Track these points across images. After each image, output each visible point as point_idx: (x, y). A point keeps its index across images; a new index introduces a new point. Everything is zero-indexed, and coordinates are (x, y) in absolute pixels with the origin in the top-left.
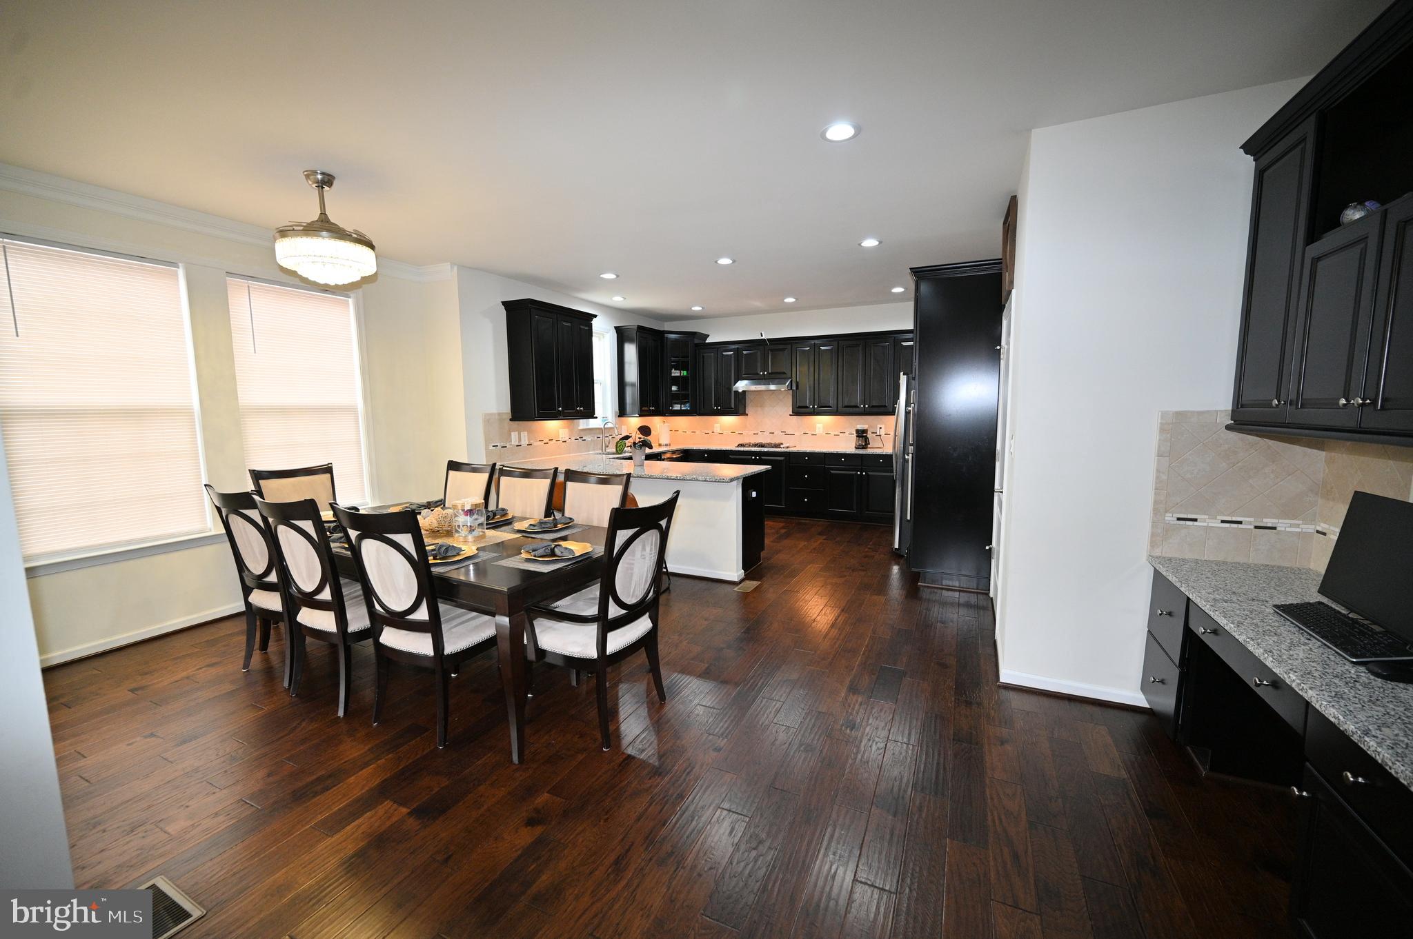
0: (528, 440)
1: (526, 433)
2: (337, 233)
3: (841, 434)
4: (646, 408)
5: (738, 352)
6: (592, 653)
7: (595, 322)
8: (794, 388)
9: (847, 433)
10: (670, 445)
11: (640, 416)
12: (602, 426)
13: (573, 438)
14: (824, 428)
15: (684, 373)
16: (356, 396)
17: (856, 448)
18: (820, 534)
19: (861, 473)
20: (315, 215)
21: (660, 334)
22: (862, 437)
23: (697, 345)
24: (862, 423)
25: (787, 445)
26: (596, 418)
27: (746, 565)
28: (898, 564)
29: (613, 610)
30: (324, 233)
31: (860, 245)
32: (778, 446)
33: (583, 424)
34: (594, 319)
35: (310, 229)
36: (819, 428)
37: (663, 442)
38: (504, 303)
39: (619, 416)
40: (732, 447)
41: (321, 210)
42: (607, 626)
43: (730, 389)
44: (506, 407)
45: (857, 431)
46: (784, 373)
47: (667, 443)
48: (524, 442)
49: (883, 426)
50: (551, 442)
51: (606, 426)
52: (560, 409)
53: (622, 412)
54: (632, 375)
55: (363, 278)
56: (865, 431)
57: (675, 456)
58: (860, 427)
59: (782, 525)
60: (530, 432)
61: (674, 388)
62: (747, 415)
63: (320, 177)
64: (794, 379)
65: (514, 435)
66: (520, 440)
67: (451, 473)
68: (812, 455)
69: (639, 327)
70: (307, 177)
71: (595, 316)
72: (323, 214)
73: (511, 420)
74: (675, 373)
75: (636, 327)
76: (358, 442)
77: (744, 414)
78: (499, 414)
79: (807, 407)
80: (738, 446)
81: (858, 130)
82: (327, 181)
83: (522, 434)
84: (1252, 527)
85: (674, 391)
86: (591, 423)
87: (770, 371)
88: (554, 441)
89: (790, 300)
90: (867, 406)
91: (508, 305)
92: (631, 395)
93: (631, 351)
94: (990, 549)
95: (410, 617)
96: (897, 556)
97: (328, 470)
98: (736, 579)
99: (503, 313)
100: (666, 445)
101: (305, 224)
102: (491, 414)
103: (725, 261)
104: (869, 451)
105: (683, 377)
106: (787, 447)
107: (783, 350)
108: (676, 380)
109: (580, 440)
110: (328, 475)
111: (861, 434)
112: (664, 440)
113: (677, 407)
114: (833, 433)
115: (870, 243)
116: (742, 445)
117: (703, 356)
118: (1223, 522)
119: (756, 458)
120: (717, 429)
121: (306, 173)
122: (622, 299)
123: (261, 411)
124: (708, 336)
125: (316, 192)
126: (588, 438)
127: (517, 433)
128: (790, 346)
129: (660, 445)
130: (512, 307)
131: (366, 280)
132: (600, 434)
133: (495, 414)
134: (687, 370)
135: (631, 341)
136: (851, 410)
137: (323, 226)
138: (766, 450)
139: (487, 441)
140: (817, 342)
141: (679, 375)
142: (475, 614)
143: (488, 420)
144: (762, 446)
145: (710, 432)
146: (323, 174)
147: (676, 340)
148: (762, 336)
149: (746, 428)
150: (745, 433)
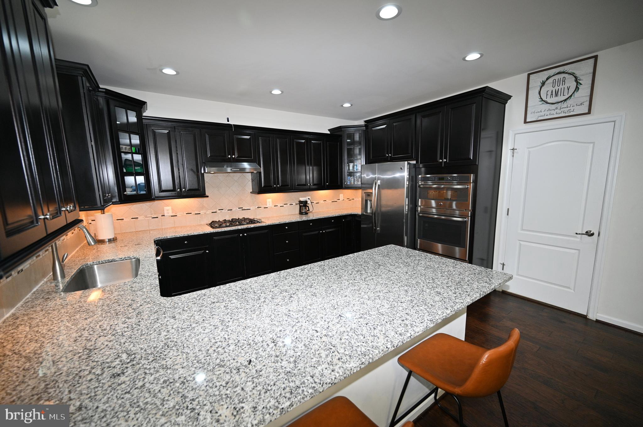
3: (285, 206)
14: (273, 202)
19: (323, 231)
36: (269, 202)
45: (301, 202)
46: (250, 156)
47: (111, 237)
56: (306, 202)
58: (302, 199)
62: (208, 197)
79: (271, 187)
87: (237, 155)
90: (311, 185)
111: (303, 205)
114: (279, 205)
119: (243, 235)
136: (301, 187)
145: (160, 217)
148: (228, 121)
149: (203, 207)
150: (202, 212)
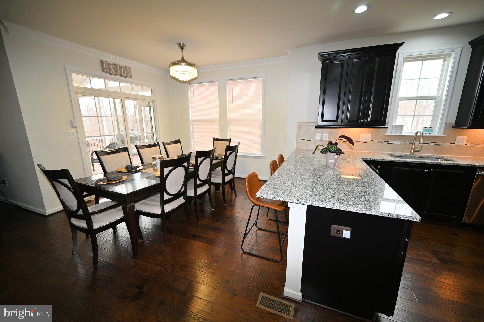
0: (329, 138)
1: (327, 135)
7: (398, 51)
13: (376, 141)
26: (387, 128)
30: (183, 64)
34: (399, 48)
39: (453, 127)
48: (326, 139)
53: (461, 124)
60: (331, 134)
63: (182, 45)
65: (318, 135)
66: (322, 138)
72: (183, 57)
73: (316, 126)
78: (308, 123)
83: (323, 135)
102: (303, 123)
109: (386, 143)
126: (397, 143)
137: (182, 61)
139: (298, 136)
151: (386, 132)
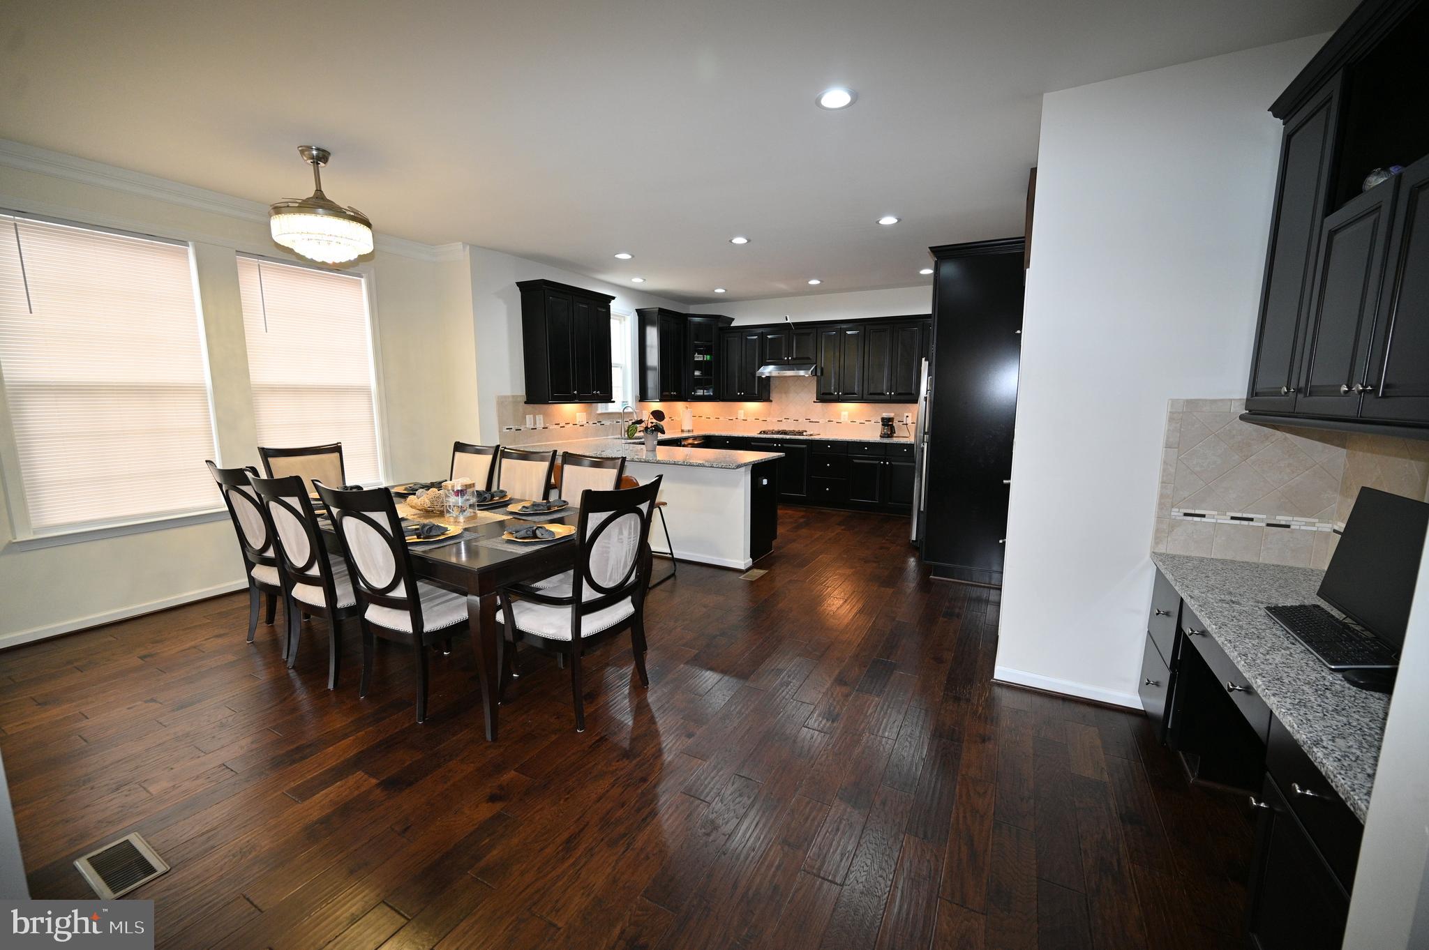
0: (544, 422)
1: (541, 417)
2: (330, 209)
3: (866, 423)
4: (667, 393)
5: (762, 336)
6: (568, 636)
7: (613, 304)
8: (819, 374)
9: (873, 422)
10: (692, 431)
11: (661, 401)
12: (622, 411)
13: (591, 423)
14: (849, 415)
15: (708, 357)
16: (368, 376)
17: (881, 436)
18: (839, 524)
19: (885, 463)
20: (310, 192)
21: (683, 318)
22: (888, 425)
23: (721, 329)
24: (888, 411)
25: (812, 433)
26: (614, 402)
27: (754, 553)
28: (914, 556)
29: (588, 593)
30: (320, 210)
31: (878, 222)
32: (801, 433)
33: (601, 408)
34: (612, 301)
35: (308, 206)
36: (844, 416)
37: (686, 428)
38: (519, 284)
39: (639, 401)
40: (753, 433)
41: (317, 187)
42: (582, 609)
43: (754, 375)
44: (521, 390)
45: (883, 419)
46: (809, 358)
47: (690, 428)
48: (540, 425)
49: (910, 415)
50: (567, 426)
51: (625, 411)
52: (575, 392)
53: (643, 396)
54: (653, 359)
55: (360, 256)
56: (891, 420)
57: (696, 442)
58: (885, 415)
59: (802, 514)
60: (546, 415)
61: (697, 373)
62: (771, 401)
63: (315, 152)
64: (819, 363)
65: (529, 418)
66: (535, 423)
67: (457, 454)
68: (835, 444)
69: (661, 310)
70: (302, 152)
71: (614, 298)
72: (319, 190)
73: (525, 403)
74: (698, 358)
75: (657, 309)
76: (372, 422)
77: (767, 399)
78: (513, 396)
79: (832, 394)
80: (761, 433)
81: (855, 97)
82: (322, 157)
83: (535, 418)
84: (1264, 525)
85: (698, 376)
86: (611, 408)
87: (794, 356)
88: (571, 425)
89: (814, 282)
90: (893, 393)
91: (521, 285)
92: (653, 379)
93: (653, 334)
94: (1004, 543)
95: (391, 594)
96: (914, 548)
97: (337, 449)
98: (743, 567)
99: (517, 294)
100: (689, 431)
101: (300, 201)
102: (505, 397)
103: (739, 240)
104: (895, 440)
105: (707, 362)
106: (811, 435)
107: (808, 334)
108: (699, 365)
109: (599, 424)
110: (337, 455)
111: (887, 422)
112: (687, 426)
113: (700, 393)
114: (858, 421)
115: (888, 220)
116: (765, 432)
117: (727, 341)
118: (1233, 518)
119: (777, 445)
120: (741, 415)
121: (300, 149)
122: (642, 281)
123: (274, 390)
124: (733, 319)
125: (311, 168)
126: (607, 423)
127: (532, 416)
128: (815, 329)
129: (682, 431)
130: (526, 288)
131: (362, 258)
132: (619, 418)
133: (508, 397)
134: (710, 354)
135: (652, 324)
136: (877, 397)
137: (319, 203)
138: (788, 437)
139: (501, 423)
140: (844, 326)
141: (701, 359)
142: (455, 595)
143: (502, 402)
144: (785, 433)
145: (734, 419)
146: (318, 149)
147: (699, 324)
148: (787, 320)
149: (769, 414)
150: (768, 419)
151: (597, 410)
